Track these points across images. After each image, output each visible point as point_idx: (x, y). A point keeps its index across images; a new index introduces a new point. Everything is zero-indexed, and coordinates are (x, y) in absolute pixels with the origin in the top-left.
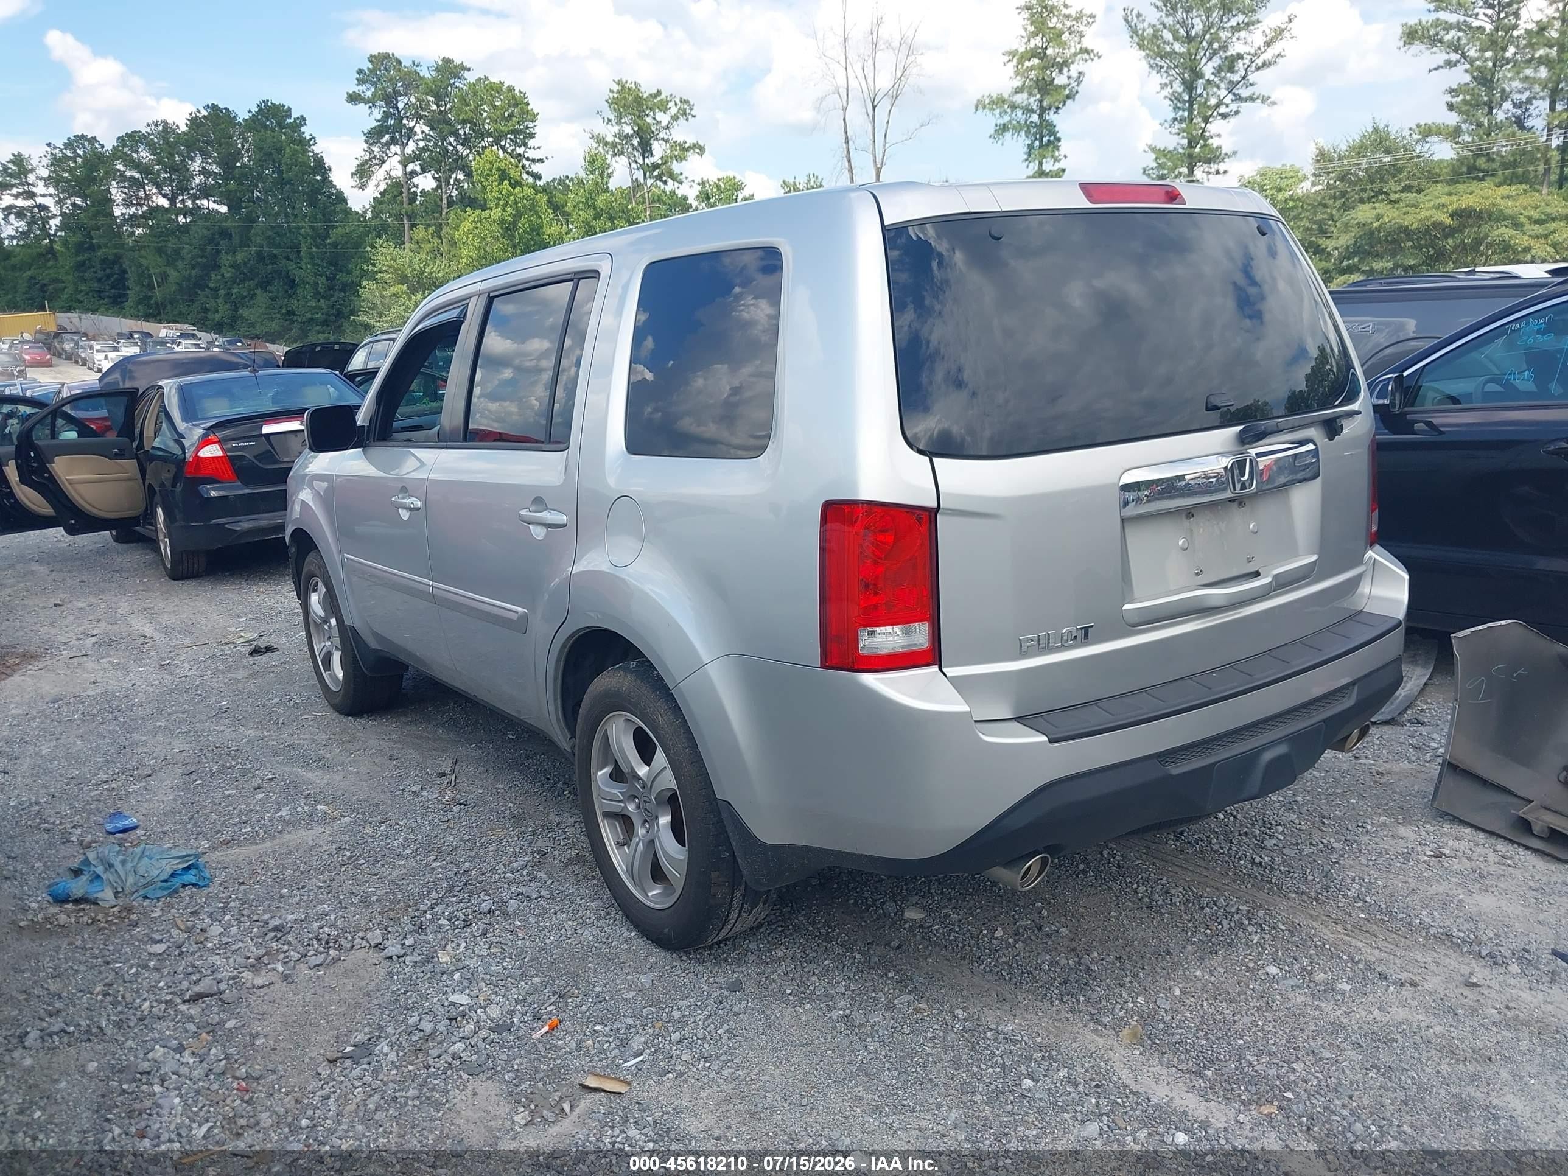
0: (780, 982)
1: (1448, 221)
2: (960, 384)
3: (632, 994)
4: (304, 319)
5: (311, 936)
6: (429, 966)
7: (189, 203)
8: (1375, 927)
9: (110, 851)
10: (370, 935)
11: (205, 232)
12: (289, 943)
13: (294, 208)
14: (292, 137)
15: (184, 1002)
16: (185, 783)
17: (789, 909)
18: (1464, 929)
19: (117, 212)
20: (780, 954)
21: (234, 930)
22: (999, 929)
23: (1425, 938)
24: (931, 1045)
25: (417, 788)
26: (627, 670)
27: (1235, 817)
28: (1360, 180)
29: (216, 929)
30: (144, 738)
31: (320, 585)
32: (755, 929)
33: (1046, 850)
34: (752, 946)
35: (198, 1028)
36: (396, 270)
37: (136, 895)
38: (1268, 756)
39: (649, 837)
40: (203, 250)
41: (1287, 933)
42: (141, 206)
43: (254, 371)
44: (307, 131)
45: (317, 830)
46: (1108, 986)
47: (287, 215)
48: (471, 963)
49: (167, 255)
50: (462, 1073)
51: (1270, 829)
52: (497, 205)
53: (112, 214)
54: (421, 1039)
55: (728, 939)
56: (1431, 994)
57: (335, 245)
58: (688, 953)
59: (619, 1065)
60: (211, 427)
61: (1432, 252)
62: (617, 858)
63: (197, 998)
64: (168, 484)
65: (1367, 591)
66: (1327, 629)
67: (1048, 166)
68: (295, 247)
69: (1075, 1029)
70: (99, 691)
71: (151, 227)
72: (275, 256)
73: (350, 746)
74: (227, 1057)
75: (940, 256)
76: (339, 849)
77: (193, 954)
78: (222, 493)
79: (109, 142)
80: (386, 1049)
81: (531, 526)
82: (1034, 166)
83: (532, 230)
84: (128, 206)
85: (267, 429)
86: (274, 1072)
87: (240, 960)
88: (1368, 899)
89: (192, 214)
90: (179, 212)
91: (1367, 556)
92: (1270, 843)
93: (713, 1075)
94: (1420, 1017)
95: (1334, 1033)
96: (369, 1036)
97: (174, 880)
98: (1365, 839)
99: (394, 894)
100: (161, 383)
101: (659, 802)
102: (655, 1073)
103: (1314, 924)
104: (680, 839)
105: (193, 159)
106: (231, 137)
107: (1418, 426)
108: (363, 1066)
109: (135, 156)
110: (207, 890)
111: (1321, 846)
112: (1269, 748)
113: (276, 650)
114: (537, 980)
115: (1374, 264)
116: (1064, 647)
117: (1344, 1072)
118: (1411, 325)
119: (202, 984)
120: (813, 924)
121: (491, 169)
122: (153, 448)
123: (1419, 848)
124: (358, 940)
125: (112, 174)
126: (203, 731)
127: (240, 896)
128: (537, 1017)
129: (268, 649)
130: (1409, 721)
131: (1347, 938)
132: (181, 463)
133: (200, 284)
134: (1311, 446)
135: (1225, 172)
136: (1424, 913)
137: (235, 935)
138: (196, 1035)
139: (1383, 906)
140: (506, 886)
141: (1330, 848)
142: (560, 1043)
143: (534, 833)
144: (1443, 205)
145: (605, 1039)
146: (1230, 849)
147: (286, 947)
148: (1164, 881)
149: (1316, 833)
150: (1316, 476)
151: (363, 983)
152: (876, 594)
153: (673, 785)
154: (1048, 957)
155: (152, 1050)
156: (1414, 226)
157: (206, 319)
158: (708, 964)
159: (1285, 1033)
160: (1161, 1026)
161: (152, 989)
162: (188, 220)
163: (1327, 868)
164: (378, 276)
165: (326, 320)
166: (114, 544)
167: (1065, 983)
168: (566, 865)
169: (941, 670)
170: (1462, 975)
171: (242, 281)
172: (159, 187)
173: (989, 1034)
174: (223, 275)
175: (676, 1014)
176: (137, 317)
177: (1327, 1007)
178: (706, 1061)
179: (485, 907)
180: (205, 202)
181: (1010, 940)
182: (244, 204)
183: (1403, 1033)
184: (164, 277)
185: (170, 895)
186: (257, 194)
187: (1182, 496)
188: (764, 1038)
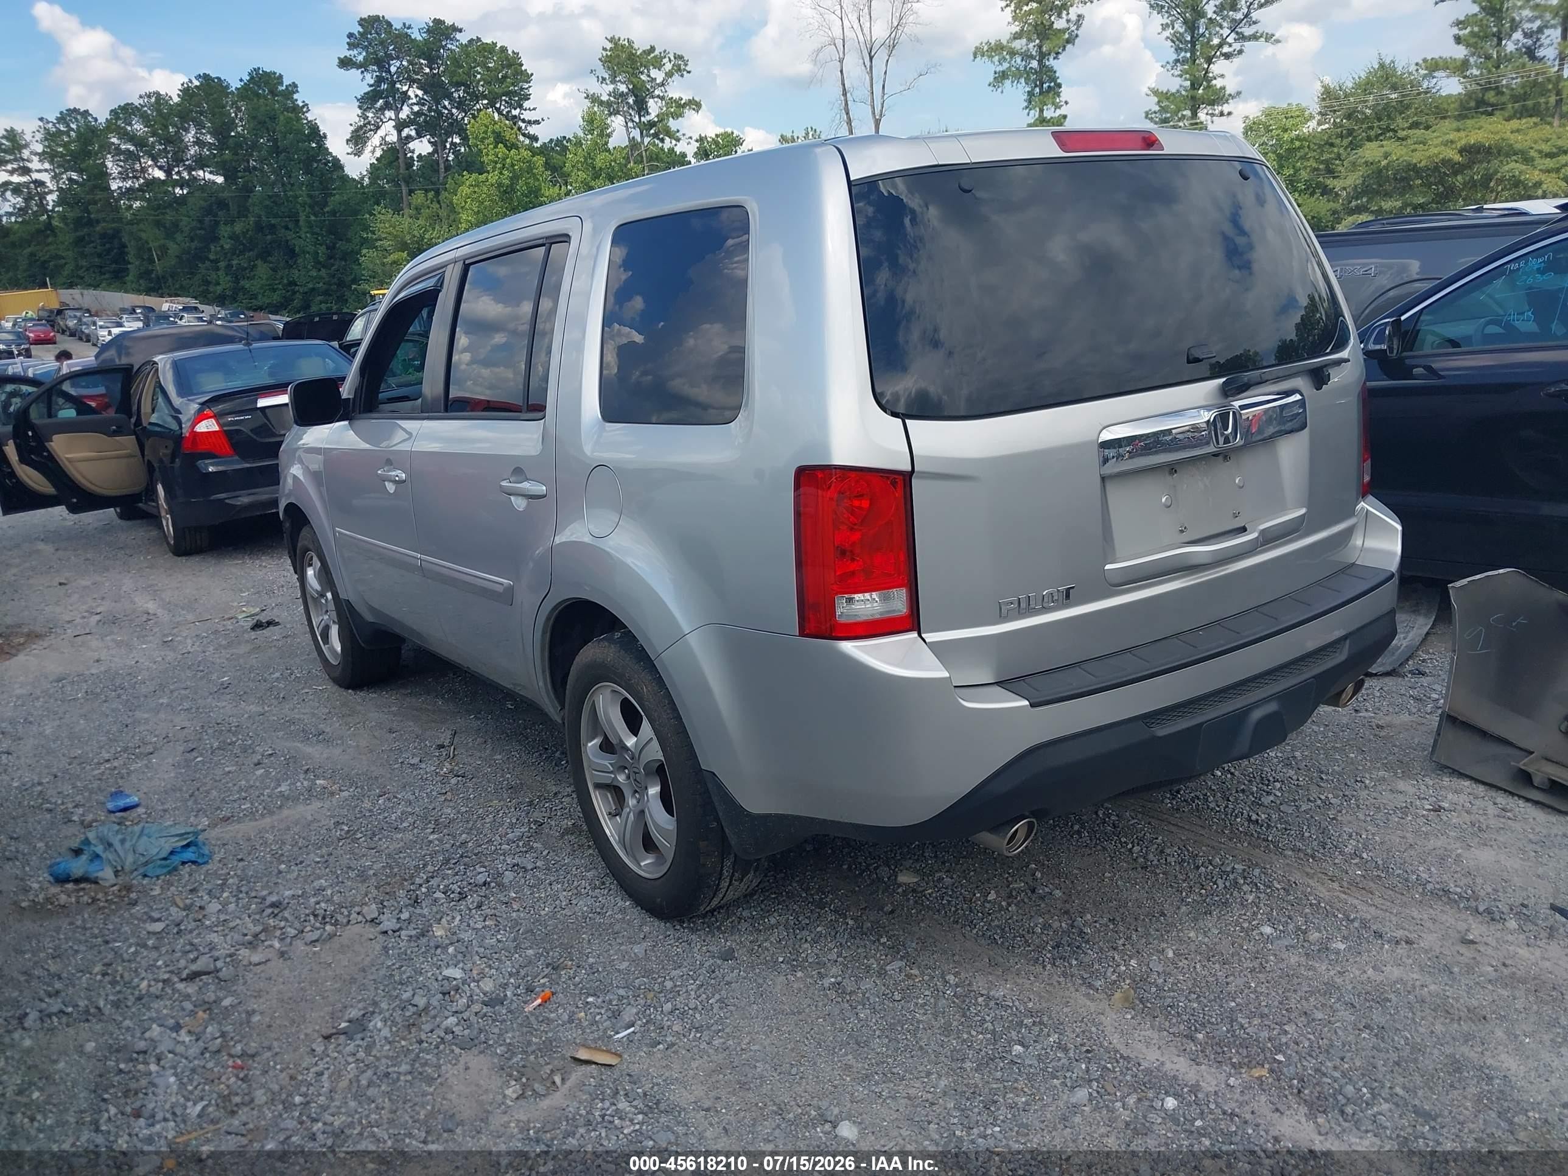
0: (772, 950)
1: (1457, 158)
2: (936, 344)
3: (625, 965)
4: (306, 289)
5: (307, 912)
6: (424, 940)
7: (185, 175)
8: (1371, 884)
9: (109, 831)
10: (365, 909)
11: (202, 202)
12: (286, 920)
13: (290, 177)
14: (285, 104)
15: (182, 980)
16: (186, 760)
17: (783, 875)
18: (1462, 884)
19: (114, 186)
20: (773, 921)
21: (232, 907)
22: (993, 892)
23: (1423, 894)
24: (922, 1011)
25: (416, 760)
26: (610, 640)
27: (1232, 774)
28: (1367, 117)
29: (214, 907)
30: (146, 716)
31: (315, 560)
32: (748, 896)
33: (1034, 814)
34: (746, 914)
35: (195, 1006)
36: (396, 236)
37: (135, 873)
38: (1257, 714)
39: (640, 808)
40: (201, 222)
41: (1282, 892)
42: (137, 178)
43: (248, 344)
44: (299, 98)
45: (317, 804)
46: (1101, 949)
47: (283, 185)
48: (466, 936)
49: (165, 227)
50: (454, 1047)
51: (1268, 785)
52: (494, 169)
53: (108, 188)
54: (414, 1014)
55: (721, 907)
56: (1426, 952)
57: (333, 213)
58: (681, 922)
59: (611, 1036)
60: (206, 402)
61: (1441, 189)
62: (609, 829)
63: (193, 976)
64: (166, 460)
65: (1359, 543)
66: (1318, 583)
67: (1049, 113)
68: (294, 218)
69: (1067, 993)
70: (102, 669)
71: (148, 200)
72: (273, 226)
73: (350, 719)
74: (223, 1035)
75: (913, 212)
76: (337, 824)
77: (191, 932)
78: (221, 468)
79: (102, 116)
80: (379, 1025)
81: (512, 498)
82: (1035, 114)
83: (530, 192)
84: (124, 179)
85: (262, 403)
86: (270, 1048)
87: (237, 937)
88: (1365, 855)
89: (189, 186)
90: (177, 184)
91: (1358, 507)
92: (1267, 800)
93: (704, 1045)
94: (1415, 976)
95: (1327, 993)
96: (362, 1012)
97: (173, 858)
98: (1364, 794)
99: (391, 868)
100: (156, 359)
101: (647, 774)
102: (646, 1045)
103: (1310, 881)
104: (669, 810)
105: (187, 130)
106: (224, 107)
107: (1418, 371)
108: (357, 1042)
109: (129, 128)
110: (205, 868)
111: (1319, 802)
112: (1257, 707)
113: (277, 624)
114: (530, 952)
115: (1383, 203)
116: (1045, 610)
117: (1336, 1032)
118: (1414, 267)
119: (199, 962)
120: (807, 890)
121: (485, 132)
122: (150, 424)
123: (1418, 803)
124: (354, 915)
125: (106, 147)
126: (205, 707)
127: (239, 872)
128: (530, 990)
129: (270, 623)
130: (1410, 672)
131: (1343, 896)
132: (178, 439)
133: (200, 256)
134: (1297, 397)
135: (1229, 114)
136: (1421, 869)
137: (233, 912)
138: (192, 1014)
139: (1380, 862)
140: (502, 858)
141: (1327, 804)
142: (552, 1015)
143: (531, 803)
144: (1452, 142)
145: (597, 1010)
146: (1227, 807)
147: (283, 924)
148: (1159, 841)
149: (1314, 789)
150: (1303, 426)
151: (359, 959)
152: (853, 560)
153: (660, 756)
154: (1041, 920)
155: (149, 1029)
156: (1423, 164)
157: (207, 291)
158: (701, 933)
159: (1278, 994)
160: (1154, 989)
161: (152, 967)
162: (185, 192)
163: (1324, 824)
164: (379, 243)
165: (327, 290)
166: (119, 521)
167: (1057, 946)
168: (562, 836)
169: (920, 635)
170: (1459, 932)
171: (242, 253)
172: (154, 159)
173: (980, 999)
174: (222, 247)
175: (669, 984)
176: (138, 291)
177: (1322, 967)
178: (697, 1031)
179: (481, 879)
180: (201, 173)
181: (1004, 904)
182: (240, 174)
183: (1397, 992)
184: (164, 250)
185: (169, 873)
186: (252, 163)
187: (1170, 451)
188: (755, 1007)
